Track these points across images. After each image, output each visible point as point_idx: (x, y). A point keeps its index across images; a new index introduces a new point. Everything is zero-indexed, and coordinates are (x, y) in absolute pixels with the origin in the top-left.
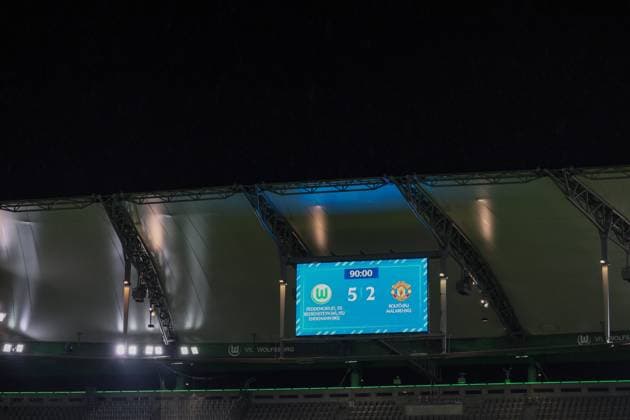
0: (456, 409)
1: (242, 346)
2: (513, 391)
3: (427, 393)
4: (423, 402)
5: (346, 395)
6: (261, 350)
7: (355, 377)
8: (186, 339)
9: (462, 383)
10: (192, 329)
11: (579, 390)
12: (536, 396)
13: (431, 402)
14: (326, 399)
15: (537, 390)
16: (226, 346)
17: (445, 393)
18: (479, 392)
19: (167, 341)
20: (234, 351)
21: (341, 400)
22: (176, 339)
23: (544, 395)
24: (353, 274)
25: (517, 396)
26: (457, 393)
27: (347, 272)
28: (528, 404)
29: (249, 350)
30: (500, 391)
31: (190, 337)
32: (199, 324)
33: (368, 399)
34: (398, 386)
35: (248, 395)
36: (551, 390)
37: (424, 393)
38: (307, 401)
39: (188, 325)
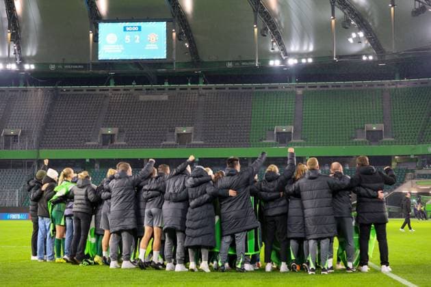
0: (165, 97)
1: (57, 64)
2: (192, 89)
3: (149, 89)
4: (147, 94)
5: (108, 90)
6: (66, 67)
7: (112, 81)
8: (27, 61)
9: (166, 85)
10: (31, 56)
11: (224, 89)
12: (204, 91)
13: (151, 94)
14: (98, 92)
15: (204, 89)
16: (48, 65)
17: (158, 89)
18: (175, 89)
19: (18, 62)
20: (52, 67)
21: (106, 92)
22: (23, 60)
23: (208, 91)
24: (128, 29)
25: (193, 91)
26: (164, 89)
27: (125, 28)
28: (200, 95)
29: (60, 67)
30: (186, 89)
31: (30, 60)
32: (34, 53)
33: (119, 92)
34: (134, 86)
35: (57, 89)
36: (211, 89)
37: (148, 89)
38: (87, 92)
39: (28, 54)
